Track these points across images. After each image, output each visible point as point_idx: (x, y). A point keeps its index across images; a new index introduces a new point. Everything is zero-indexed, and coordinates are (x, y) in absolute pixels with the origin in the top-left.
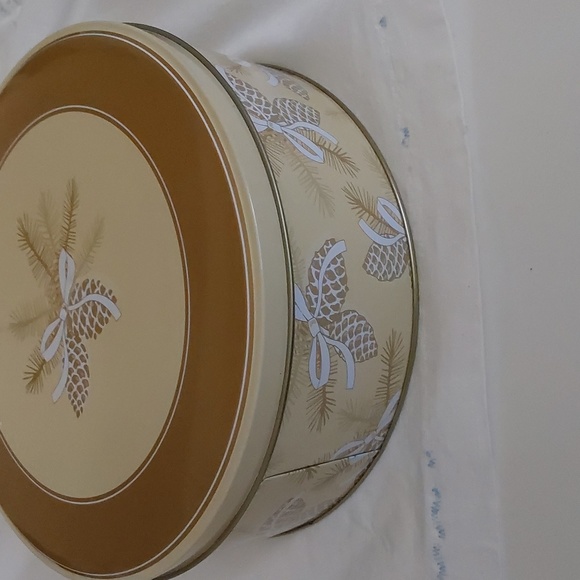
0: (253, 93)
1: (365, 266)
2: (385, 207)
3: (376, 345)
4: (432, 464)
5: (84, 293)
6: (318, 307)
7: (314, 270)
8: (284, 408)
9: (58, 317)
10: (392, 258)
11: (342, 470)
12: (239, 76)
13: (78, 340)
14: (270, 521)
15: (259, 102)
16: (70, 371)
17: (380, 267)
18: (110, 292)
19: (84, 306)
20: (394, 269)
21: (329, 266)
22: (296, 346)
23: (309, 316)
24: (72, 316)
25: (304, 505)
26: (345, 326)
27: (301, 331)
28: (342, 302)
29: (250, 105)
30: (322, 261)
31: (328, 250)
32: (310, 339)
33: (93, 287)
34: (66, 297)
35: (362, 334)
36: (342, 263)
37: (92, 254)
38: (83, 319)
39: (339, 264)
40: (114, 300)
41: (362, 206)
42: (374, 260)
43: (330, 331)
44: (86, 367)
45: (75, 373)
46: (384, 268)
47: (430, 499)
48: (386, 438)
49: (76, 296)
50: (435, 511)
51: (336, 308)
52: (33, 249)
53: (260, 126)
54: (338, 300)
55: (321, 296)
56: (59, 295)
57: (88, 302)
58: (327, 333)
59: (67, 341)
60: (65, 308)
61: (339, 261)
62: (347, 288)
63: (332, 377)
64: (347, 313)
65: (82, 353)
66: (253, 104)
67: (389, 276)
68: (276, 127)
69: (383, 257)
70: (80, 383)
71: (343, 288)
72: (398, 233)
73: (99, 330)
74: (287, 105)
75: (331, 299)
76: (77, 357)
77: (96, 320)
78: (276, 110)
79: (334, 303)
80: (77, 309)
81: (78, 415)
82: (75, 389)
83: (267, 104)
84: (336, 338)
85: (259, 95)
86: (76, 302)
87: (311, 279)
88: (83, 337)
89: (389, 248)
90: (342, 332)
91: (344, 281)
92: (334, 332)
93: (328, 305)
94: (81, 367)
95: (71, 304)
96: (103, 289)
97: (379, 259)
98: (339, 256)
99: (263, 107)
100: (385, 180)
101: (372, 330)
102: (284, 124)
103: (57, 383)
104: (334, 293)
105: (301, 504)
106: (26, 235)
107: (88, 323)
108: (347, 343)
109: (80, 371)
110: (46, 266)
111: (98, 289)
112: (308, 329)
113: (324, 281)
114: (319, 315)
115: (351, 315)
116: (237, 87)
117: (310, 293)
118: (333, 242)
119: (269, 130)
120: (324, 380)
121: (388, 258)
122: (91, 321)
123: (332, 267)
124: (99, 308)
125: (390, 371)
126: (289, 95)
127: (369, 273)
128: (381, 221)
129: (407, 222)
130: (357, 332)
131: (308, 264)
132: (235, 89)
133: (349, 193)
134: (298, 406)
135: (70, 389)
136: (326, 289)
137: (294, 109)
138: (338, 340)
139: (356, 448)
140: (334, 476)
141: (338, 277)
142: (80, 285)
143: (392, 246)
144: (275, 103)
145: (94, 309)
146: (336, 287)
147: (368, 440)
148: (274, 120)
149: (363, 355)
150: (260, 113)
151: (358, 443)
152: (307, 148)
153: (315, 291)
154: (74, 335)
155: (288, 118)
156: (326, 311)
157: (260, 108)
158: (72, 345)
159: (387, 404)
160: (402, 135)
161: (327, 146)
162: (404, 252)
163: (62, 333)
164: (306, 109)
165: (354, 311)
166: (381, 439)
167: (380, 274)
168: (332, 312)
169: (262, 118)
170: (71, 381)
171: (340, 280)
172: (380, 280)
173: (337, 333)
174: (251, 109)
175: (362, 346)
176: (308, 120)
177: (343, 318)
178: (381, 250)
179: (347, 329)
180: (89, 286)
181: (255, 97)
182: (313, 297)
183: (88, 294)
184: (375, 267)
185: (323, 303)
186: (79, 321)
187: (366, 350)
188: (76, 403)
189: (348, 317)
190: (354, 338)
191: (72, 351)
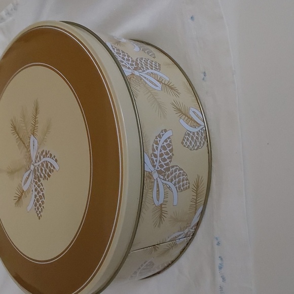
0: (125, 56)
1: (182, 143)
2: (194, 112)
3: (189, 183)
4: (218, 244)
5: (42, 157)
6: (157, 164)
7: (155, 145)
8: (139, 216)
9: (30, 169)
10: (197, 138)
11: (172, 247)
12: (118, 47)
13: (39, 181)
14: (135, 273)
15: (128, 60)
16: (36, 196)
17: (191, 143)
18: (54, 157)
19: (42, 163)
20: (198, 144)
21: (163, 143)
22: (146, 185)
23: (152, 169)
24: (36, 168)
25: (153, 264)
26: (172, 174)
27: (148, 177)
28: (170, 161)
29: (123, 62)
30: (160, 141)
31: (163, 135)
32: (153, 181)
33: (46, 154)
34: (33, 159)
35: (181, 178)
36: (170, 142)
37: (45, 137)
38: (42, 170)
39: (168, 142)
40: (56, 161)
41: (182, 112)
42: (188, 140)
43: (164, 176)
44: (43, 194)
45: (38, 197)
46: (193, 143)
47: (218, 262)
48: (196, 230)
49: (38, 158)
50: (220, 268)
51: (167, 164)
52: (18, 135)
53: (128, 73)
54: (168, 161)
55: (159, 158)
56: (30, 158)
57: (44, 162)
58: (162, 177)
59: (34, 181)
60: (33, 164)
61: (169, 140)
62: (173, 154)
63: (165, 200)
64: (173, 167)
65: (41, 187)
66: (125, 61)
67: (196, 148)
68: (136, 73)
69: (192, 138)
70: (40, 202)
71: (171, 154)
72: (201, 125)
73: (49, 176)
74: (143, 61)
75: (164, 160)
76: (39, 189)
77: (48, 171)
78: (137, 64)
79: (166, 162)
80: (39, 165)
81: (39, 219)
82: (38, 205)
83: (133, 61)
84: (167, 180)
85: (128, 56)
86: (38, 162)
87: (154, 150)
88: (41, 179)
89: (196, 133)
90: (170, 177)
91: (171, 150)
92: (166, 177)
93: (163, 163)
94: (41, 194)
95: (36, 162)
96: (51, 155)
97: (190, 139)
98: (169, 138)
99: (130, 62)
100: (194, 98)
101: (186, 175)
102: (141, 71)
103: (29, 202)
104: (166, 157)
105: (152, 264)
106: (15, 128)
107: (44, 172)
108: (173, 182)
109: (40, 196)
110: (24, 144)
111: (49, 155)
112: (152, 176)
113: (161, 151)
114: (158, 168)
115: (175, 168)
116: (117, 53)
117: (153, 157)
118: (166, 131)
119: (133, 74)
120: (161, 201)
121: (195, 138)
122: (45, 171)
123: (165, 144)
124: (49, 165)
125: (196, 196)
126: (145, 56)
127: (185, 146)
128: (192, 119)
129: (205, 120)
130: (179, 176)
131: (152, 142)
132: (115, 54)
133: (175, 106)
134: (147, 215)
135: (36, 205)
136: (161, 155)
137: (147, 63)
138: (168, 181)
139: (180, 235)
140: (168, 250)
141: (168, 149)
142: (40, 153)
143: (197, 132)
144: (137, 60)
145: (47, 165)
146: (167, 154)
147: (186, 231)
148: (135, 69)
149: (182, 188)
150: (128, 66)
151: (181, 233)
152: (152, 83)
153: (156, 156)
154: (37, 178)
155: (143, 68)
156: (161, 166)
157: (128, 64)
158: (36, 183)
159: (195, 213)
160: (202, 76)
161: (163, 82)
162: (204, 135)
163: (31, 177)
164: (153, 63)
165: (176, 166)
166: (193, 230)
167: (191, 147)
168: (165, 167)
169: (129, 68)
170: (36, 201)
171: (169, 150)
172: (191, 150)
173: (168, 177)
174: (124, 64)
175: (181, 183)
176: (154, 68)
177: (171, 170)
178: (191, 134)
179: (173, 175)
180: (44, 153)
181: (126, 57)
182: (155, 159)
183: (44, 157)
184: (188, 143)
185: (160, 162)
186: (40, 171)
187: (183, 185)
188: (38, 212)
189: (174, 169)
190: (177, 180)
191: (36, 186)
